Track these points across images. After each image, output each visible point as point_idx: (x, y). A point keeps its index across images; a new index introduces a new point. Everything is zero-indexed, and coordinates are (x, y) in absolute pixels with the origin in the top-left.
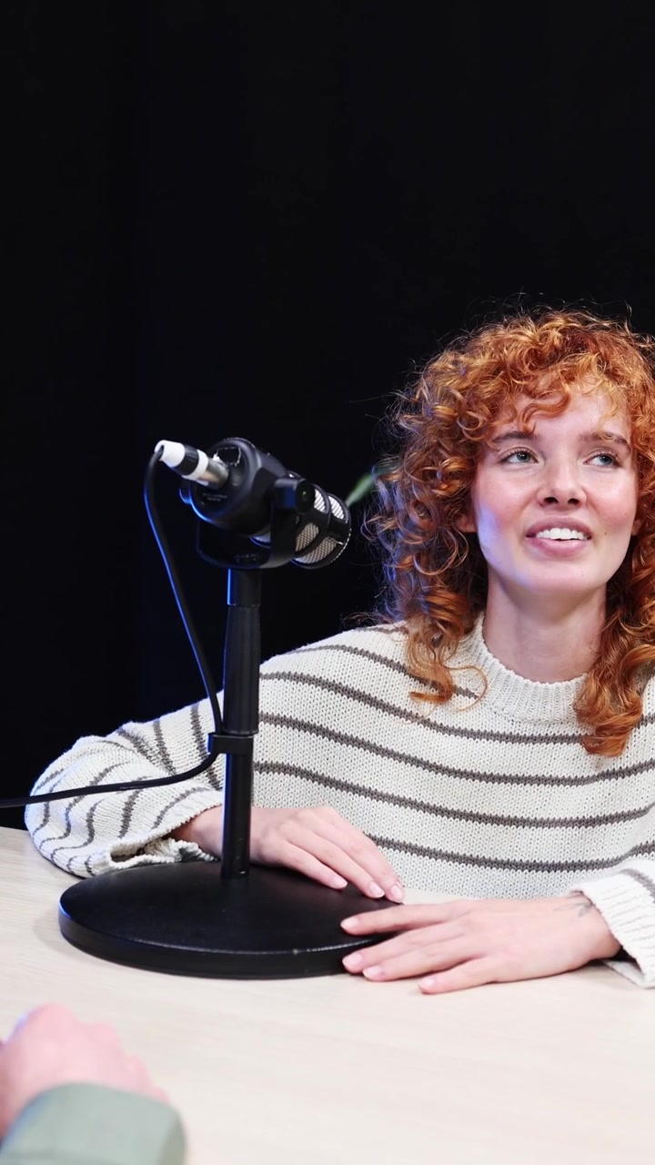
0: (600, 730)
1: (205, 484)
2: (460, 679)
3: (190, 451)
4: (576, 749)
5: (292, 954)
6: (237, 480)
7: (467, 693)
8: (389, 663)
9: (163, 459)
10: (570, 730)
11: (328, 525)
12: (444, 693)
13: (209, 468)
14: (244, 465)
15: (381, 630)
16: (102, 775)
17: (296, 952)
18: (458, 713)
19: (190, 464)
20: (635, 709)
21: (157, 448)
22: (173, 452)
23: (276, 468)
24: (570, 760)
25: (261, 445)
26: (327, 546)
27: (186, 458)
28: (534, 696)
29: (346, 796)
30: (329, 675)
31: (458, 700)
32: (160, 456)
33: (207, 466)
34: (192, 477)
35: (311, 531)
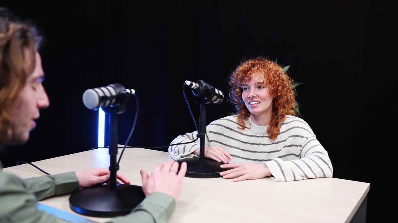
0: (272, 135)
1: (195, 88)
2: (247, 125)
3: (192, 82)
4: (268, 138)
5: (209, 174)
6: (201, 87)
7: (248, 128)
8: (234, 122)
9: (186, 84)
10: (267, 135)
11: (219, 96)
12: (244, 127)
13: (195, 86)
14: (202, 85)
15: (234, 116)
16: (181, 141)
17: (210, 173)
18: (246, 131)
19: (191, 85)
20: (279, 131)
21: (185, 82)
22: (188, 83)
23: (208, 86)
24: (266, 140)
25: (205, 81)
26: (219, 100)
27: (191, 84)
28: (259, 128)
29: (226, 147)
30: (223, 124)
31: (246, 129)
32: (186, 83)
33: (195, 85)
34: (192, 87)
35: (215, 97)
